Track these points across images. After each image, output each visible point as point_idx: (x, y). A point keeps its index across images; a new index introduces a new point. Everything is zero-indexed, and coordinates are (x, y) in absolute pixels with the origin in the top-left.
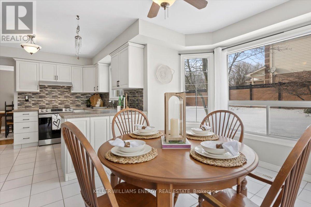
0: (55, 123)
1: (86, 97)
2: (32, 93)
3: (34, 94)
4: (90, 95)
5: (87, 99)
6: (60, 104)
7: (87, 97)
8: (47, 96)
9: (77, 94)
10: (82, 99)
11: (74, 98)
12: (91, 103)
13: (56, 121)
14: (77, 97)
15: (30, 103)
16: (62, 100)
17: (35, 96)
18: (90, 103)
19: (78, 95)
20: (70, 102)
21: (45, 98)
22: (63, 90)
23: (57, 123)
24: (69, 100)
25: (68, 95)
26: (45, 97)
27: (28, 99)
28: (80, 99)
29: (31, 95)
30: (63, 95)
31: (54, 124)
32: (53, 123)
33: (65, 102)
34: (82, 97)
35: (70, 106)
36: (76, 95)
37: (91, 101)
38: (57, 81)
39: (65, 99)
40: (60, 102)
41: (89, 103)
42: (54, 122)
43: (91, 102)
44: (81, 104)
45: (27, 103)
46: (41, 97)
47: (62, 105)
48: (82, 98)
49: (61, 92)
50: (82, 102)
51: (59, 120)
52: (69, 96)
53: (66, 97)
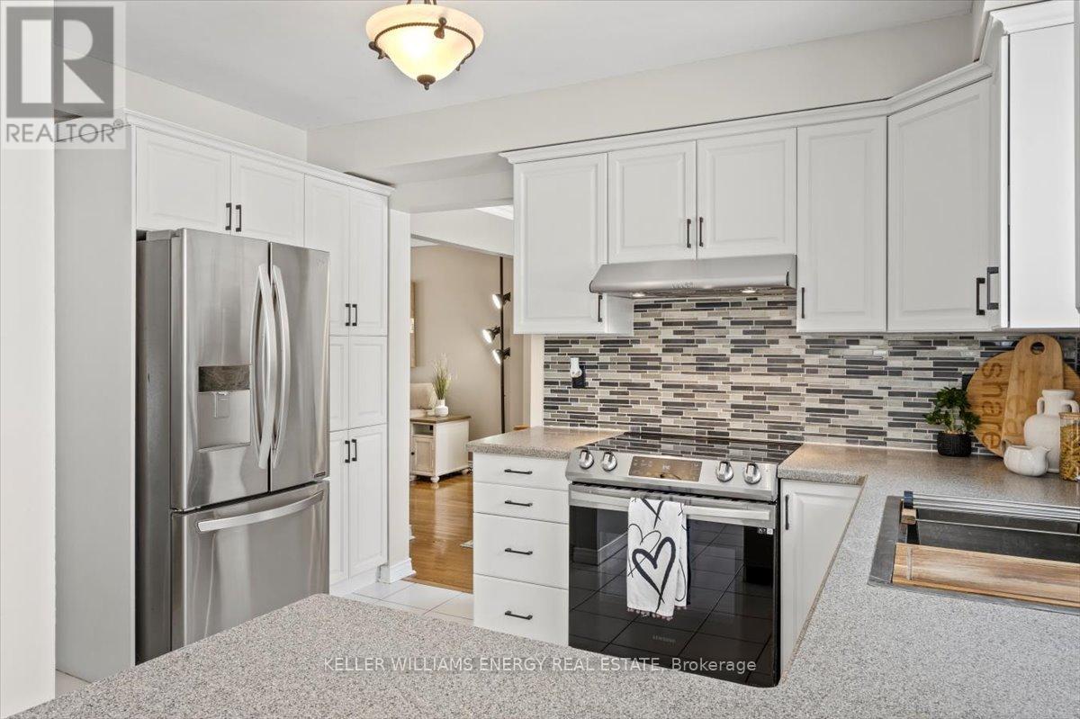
0: (646, 565)
1: (930, 364)
2: (602, 342)
3: (611, 344)
4: (973, 353)
5: (939, 386)
6: (740, 412)
7: (943, 368)
8: (668, 358)
9: (857, 342)
10: (897, 383)
11: (835, 371)
12: (977, 421)
13: (649, 545)
14: (858, 368)
15: (591, 399)
16: (750, 388)
17: (615, 355)
18: (972, 420)
19: (864, 350)
20: (805, 405)
21: (657, 368)
22: (758, 315)
23: (654, 561)
24: (802, 391)
25: (796, 352)
26: (657, 364)
27: (583, 376)
28: (885, 380)
29: (596, 351)
30: (757, 351)
31: (638, 566)
32: (634, 560)
33: (770, 400)
34: (895, 362)
35: (808, 429)
36: (854, 351)
37: (980, 400)
38: (704, 253)
39: (775, 381)
40: (738, 398)
41: (959, 423)
42: (640, 557)
43: (978, 411)
44: (891, 425)
45: (580, 394)
46: (639, 363)
47: (749, 424)
48: (897, 372)
49: (750, 328)
50: (897, 405)
51: (668, 546)
52: (798, 360)
53: (778, 365)
